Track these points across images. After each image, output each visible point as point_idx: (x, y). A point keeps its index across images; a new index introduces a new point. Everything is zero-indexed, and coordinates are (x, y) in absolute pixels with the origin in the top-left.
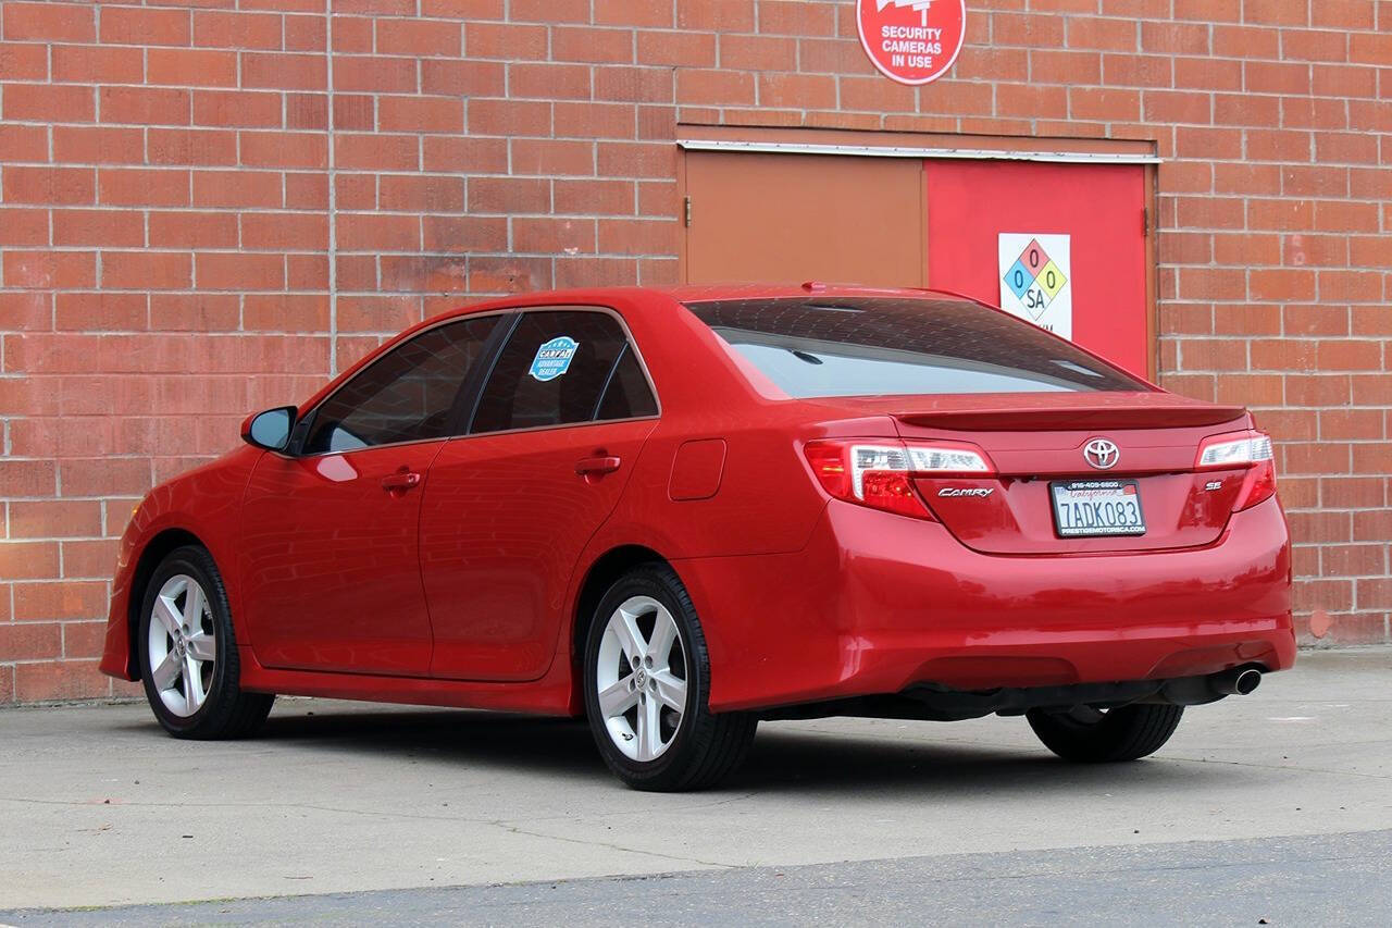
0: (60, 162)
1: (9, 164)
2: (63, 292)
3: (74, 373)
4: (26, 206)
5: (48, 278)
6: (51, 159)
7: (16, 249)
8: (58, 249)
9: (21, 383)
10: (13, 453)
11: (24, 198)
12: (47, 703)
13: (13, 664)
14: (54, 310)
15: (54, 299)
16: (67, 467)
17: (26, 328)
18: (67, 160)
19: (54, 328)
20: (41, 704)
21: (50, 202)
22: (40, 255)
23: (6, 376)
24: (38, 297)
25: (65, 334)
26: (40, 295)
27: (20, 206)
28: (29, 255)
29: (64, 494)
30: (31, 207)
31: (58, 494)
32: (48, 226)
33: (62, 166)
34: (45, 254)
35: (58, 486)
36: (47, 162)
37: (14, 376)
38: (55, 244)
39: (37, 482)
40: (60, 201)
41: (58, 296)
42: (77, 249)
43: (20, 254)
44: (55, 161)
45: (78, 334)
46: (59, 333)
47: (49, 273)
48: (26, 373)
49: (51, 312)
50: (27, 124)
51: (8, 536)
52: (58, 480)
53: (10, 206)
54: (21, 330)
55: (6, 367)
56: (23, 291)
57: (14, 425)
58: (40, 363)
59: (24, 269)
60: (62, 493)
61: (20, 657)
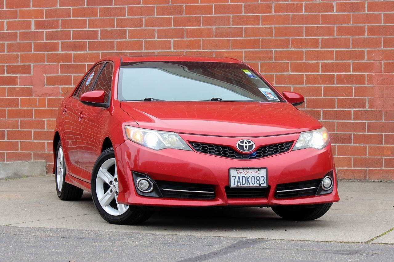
0: (386, 24)
1: (369, 25)
2: (386, 61)
3: (389, 85)
4: (374, 37)
5: (381, 57)
6: (383, 23)
7: (371, 49)
8: (385, 49)
9: (372, 88)
10: (369, 108)
11: (373, 35)
12: (378, 181)
13: (367, 169)
14: (383, 67)
15: (383, 63)
16: (386, 112)
17: (374, 72)
18: (388, 23)
19: (383, 72)
20: (376, 181)
21: (382, 35)
22: (379, 51)
23: (367, 86)
24: (377, 63)
25: (386, 73)
26: (378, 62)
27: (372, 37)
28: (375, 51)
29: (385, 120)
30: (376, 37)
31: (383, 120)
32: (381, 42)
33: (386, 25)
34: (380, 50)
35: (383, 118)
36: (381, 24)
37: (370, 86)
38: (383, 48)
39: (376, 116)
40: (385, 35)
41: (384, 63)
42: (391, 49)
43: (372, 51)
44: (384, 23)
45: (391, 74)
46: (385, 73)
47: (381, 56)
48: (373, 85)
49: (382, 67)
50: (375, 13)
51: (367, 132)
52: (383, 116)
53: (369, 37)
54: (372, 73)
55: (367, 83)
56: (373, 61)
57: (369, 100)
58: (378, 82)
59: (373, 55)
60: (384, 120)
61: (369, 167)
